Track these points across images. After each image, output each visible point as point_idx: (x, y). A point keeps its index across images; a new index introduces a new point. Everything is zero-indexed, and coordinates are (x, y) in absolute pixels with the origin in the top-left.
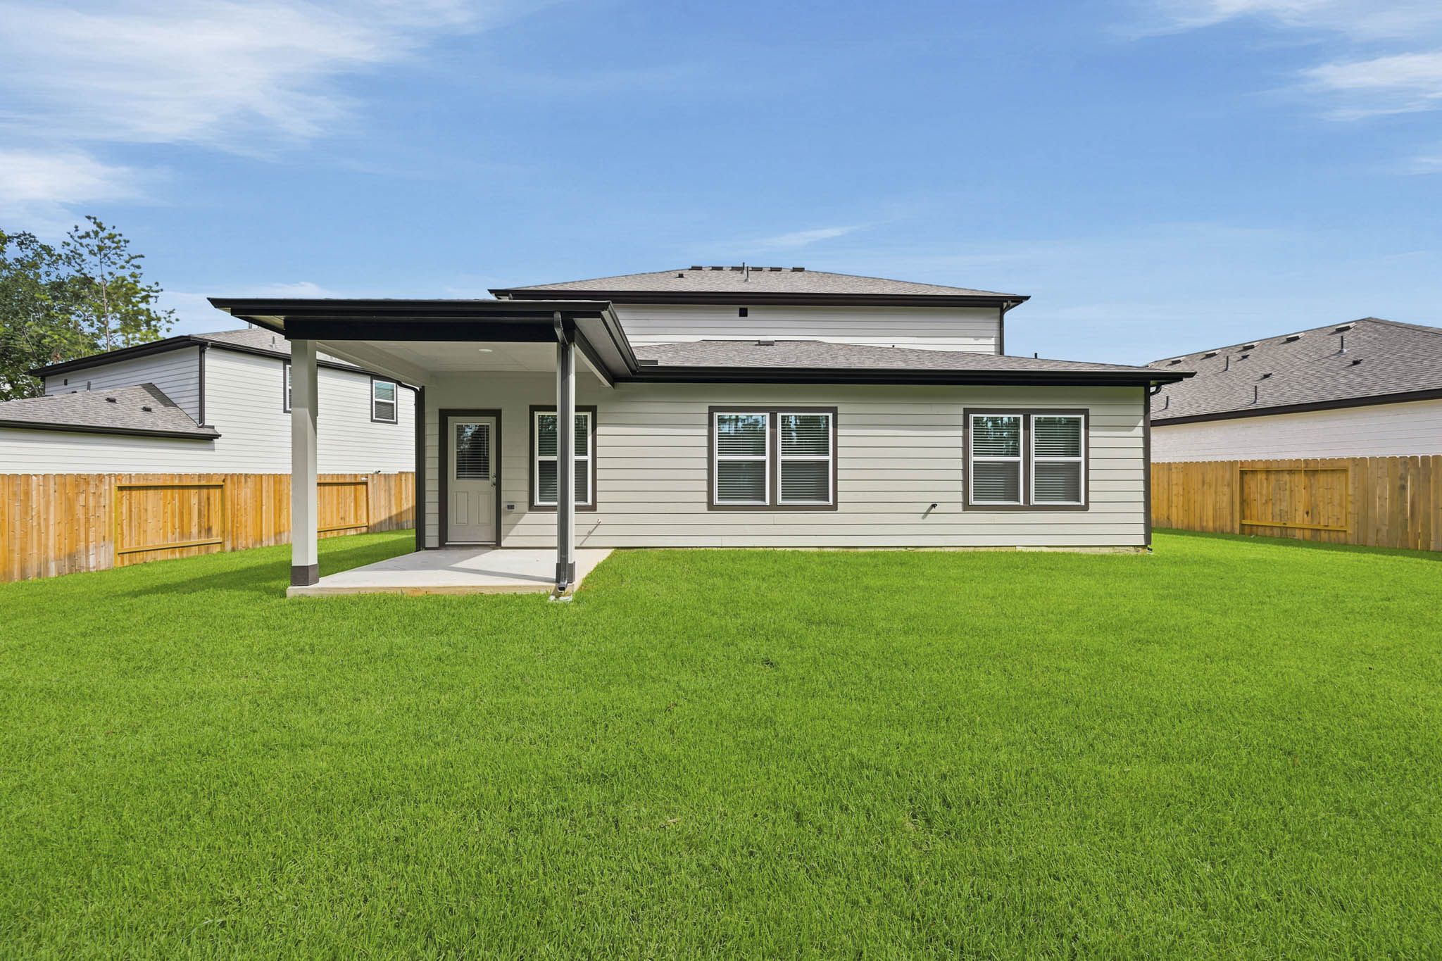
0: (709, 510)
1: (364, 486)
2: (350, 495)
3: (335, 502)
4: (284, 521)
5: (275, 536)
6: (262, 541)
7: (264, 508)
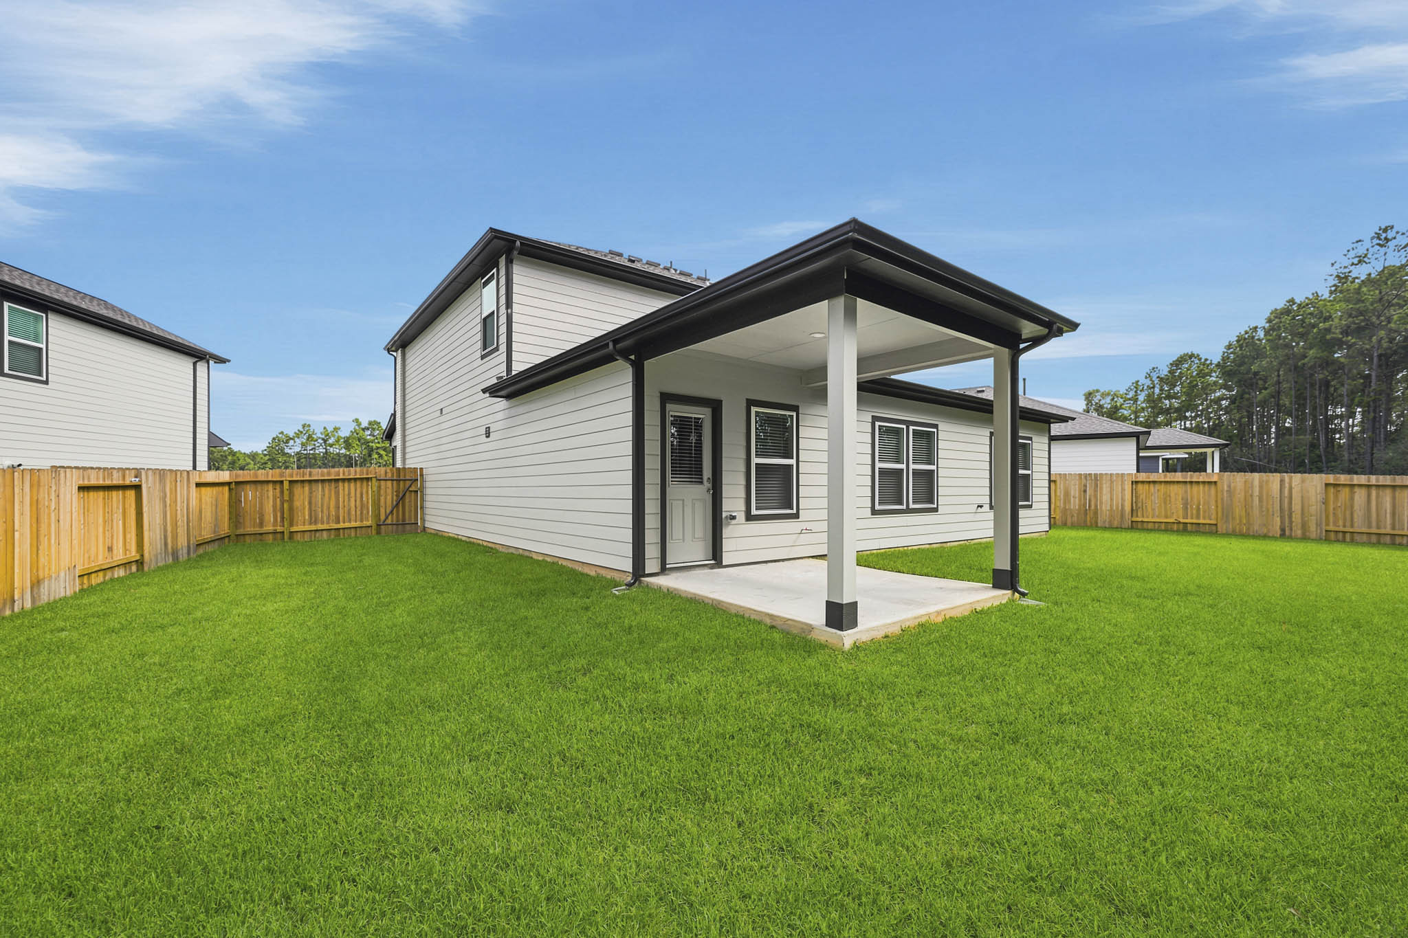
0: (872, 514)
1: (131, 494)
2: (118, 508)
3: (101, 520)
4: (42, 560)
5: (32, 588)
6: (13, 601)
7: (17, 535)
